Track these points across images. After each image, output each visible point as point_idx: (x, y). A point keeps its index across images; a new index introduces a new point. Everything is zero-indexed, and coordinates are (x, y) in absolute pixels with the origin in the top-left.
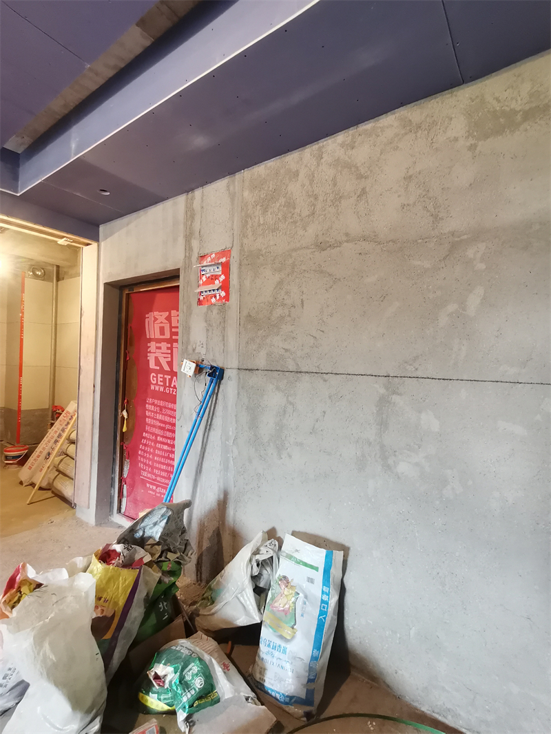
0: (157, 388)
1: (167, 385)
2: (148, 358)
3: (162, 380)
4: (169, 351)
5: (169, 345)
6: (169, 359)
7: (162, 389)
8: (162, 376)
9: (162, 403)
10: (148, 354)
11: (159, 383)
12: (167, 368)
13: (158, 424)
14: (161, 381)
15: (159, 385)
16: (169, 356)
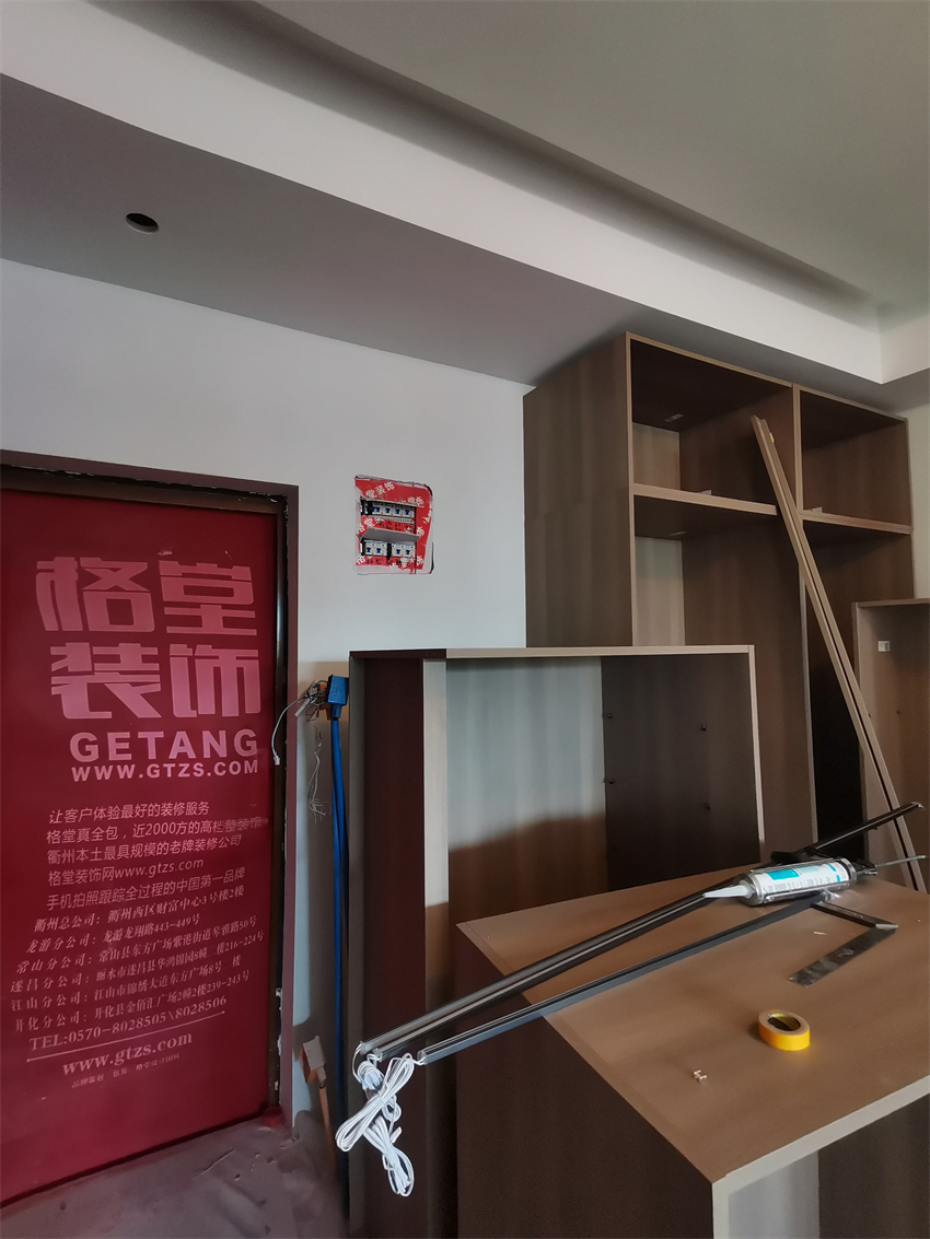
0: (104, 773)
1: (152, 755)
2: (54, 691)
3: (126, 746)
4: (156, 667)
5: (154, 651)
6: (157, 688)
7: (127, 772)
8: (127, 735)
9: (127, 812)
10: (54, 680)
11: (113, 756)
12: (144, 710)
13: (111, 873)
14: (119, 751)
15: (115, 763)
16: (157, 678)
